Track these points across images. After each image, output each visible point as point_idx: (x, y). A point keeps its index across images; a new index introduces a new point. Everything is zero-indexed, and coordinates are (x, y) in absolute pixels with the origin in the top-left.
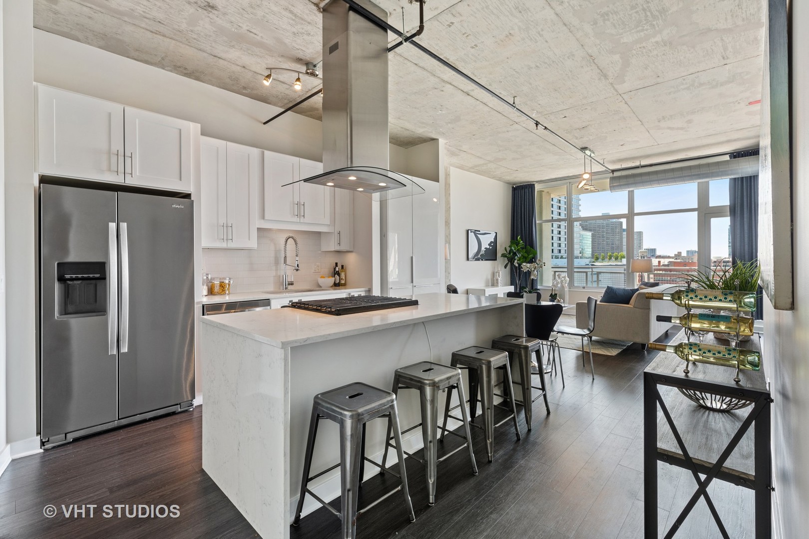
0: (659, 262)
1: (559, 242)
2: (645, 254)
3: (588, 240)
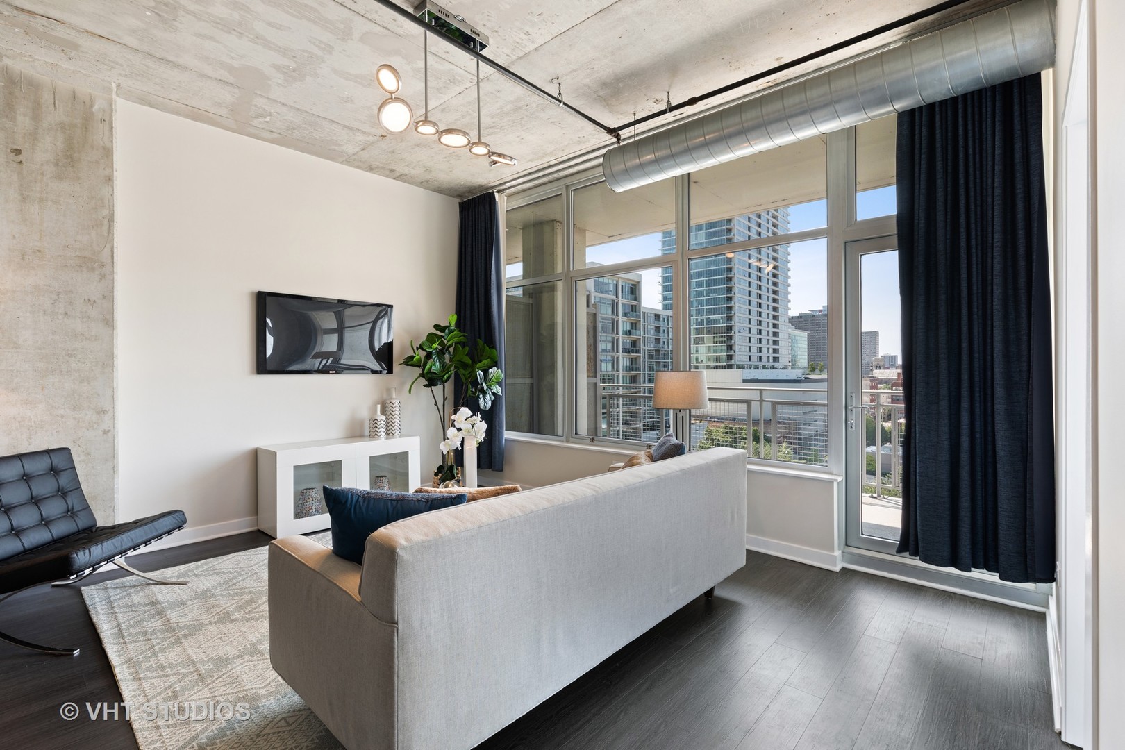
1: (760, 345)
2: (882, 363)
3: (802, 342)
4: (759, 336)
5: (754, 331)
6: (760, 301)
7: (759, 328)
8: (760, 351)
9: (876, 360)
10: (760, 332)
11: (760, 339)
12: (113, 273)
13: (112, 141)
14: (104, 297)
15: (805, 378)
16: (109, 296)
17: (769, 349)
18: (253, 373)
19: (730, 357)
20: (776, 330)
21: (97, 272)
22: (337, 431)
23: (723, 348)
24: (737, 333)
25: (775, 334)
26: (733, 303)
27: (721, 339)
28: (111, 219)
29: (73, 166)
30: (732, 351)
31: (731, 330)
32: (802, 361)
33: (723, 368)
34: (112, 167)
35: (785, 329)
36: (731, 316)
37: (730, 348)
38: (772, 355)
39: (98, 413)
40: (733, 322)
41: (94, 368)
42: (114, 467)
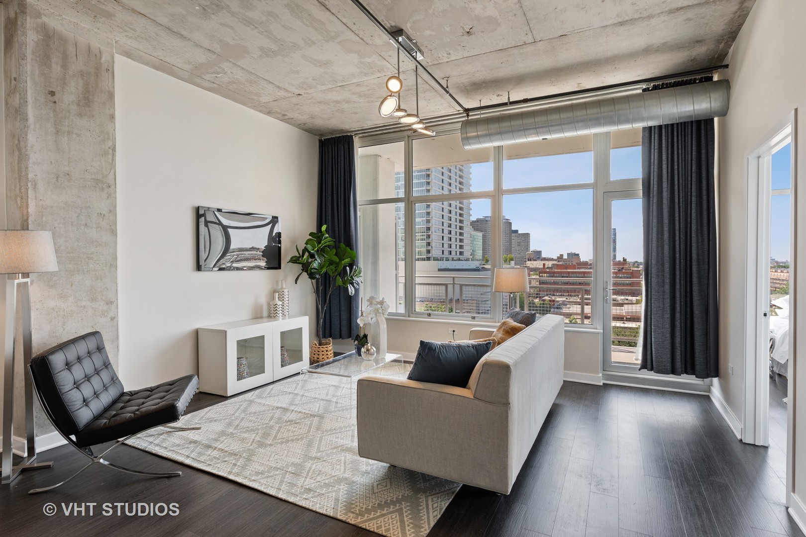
0: (544, 265)
1: (450, 243)
2: (532, 257)
3: (479, 240)
4: (450, 236)
5: (446, 231)
6: (450, 208)
7: (450, 229)
8: (450, 247)
9: (529, 254)
10: (450, 233)
11: (450, 238)
12: (115, 192)
13: (114, 87)
14: (110, 211)
15: (483, 268)
16: (113, 211)
17: (456, 245)
18: (194, 270)
19: (428, 252)
20: (461, 231)
21: (106, 192)
22: (246, 314)
23: (423, 244)
24: (434, 233)
25: (461, 234)
26: (431, 209)
27: (422, 237)
28: (114, 150)
29: (89, 107)
30: (430, 247)
31: (429, 230)
32: (478, 254)
33: (423, 260)
34: (114, 108)
35: (468, 230)
36: (429, 220)
37: (429, 244)
38: (458, 250)
39: (107, 304)
40: (431, 224)
41: (104, 268)
42: (118, 347)
